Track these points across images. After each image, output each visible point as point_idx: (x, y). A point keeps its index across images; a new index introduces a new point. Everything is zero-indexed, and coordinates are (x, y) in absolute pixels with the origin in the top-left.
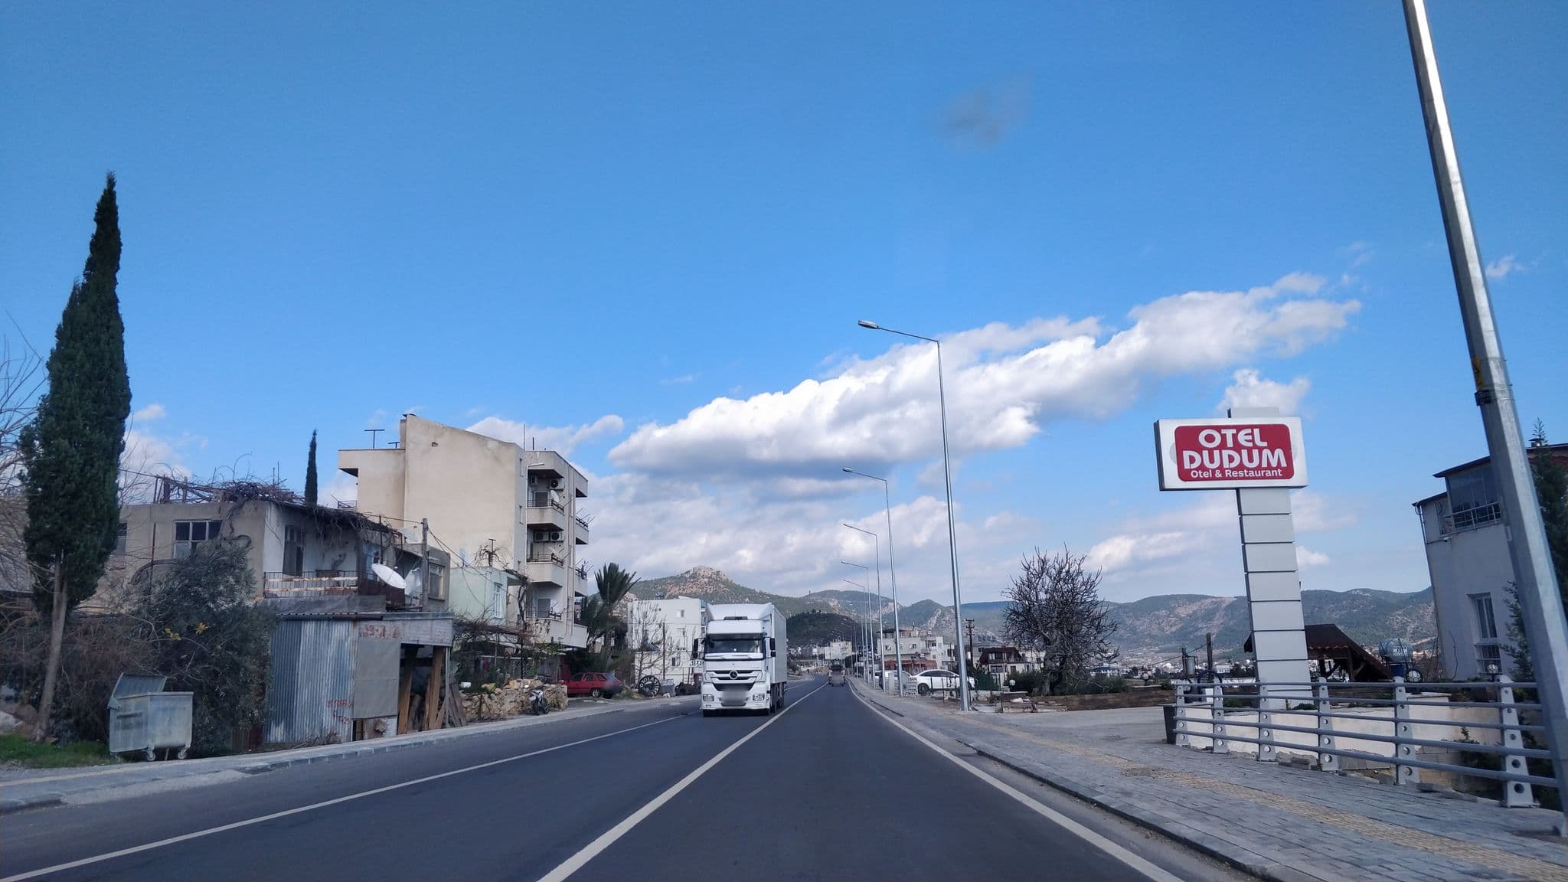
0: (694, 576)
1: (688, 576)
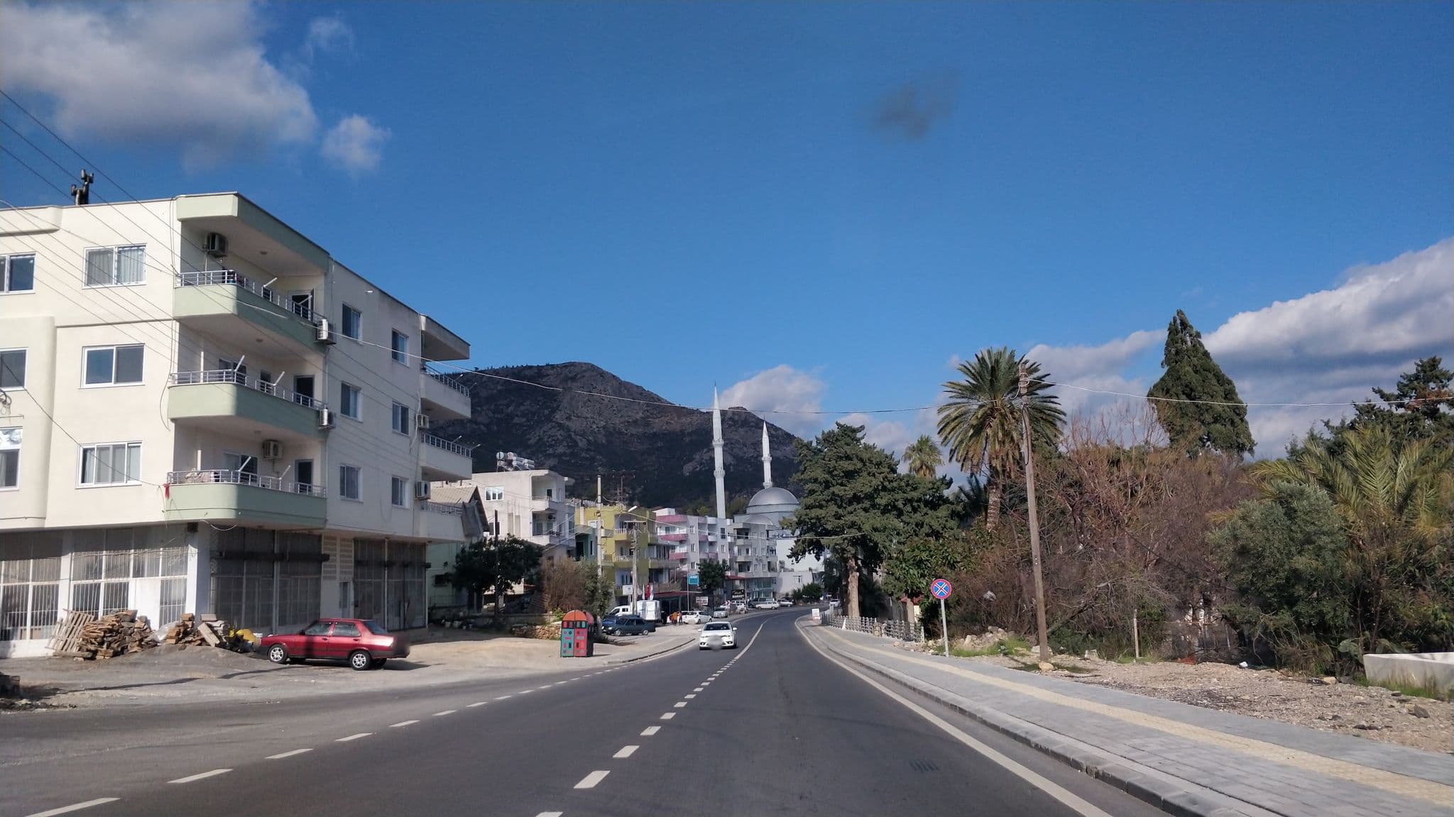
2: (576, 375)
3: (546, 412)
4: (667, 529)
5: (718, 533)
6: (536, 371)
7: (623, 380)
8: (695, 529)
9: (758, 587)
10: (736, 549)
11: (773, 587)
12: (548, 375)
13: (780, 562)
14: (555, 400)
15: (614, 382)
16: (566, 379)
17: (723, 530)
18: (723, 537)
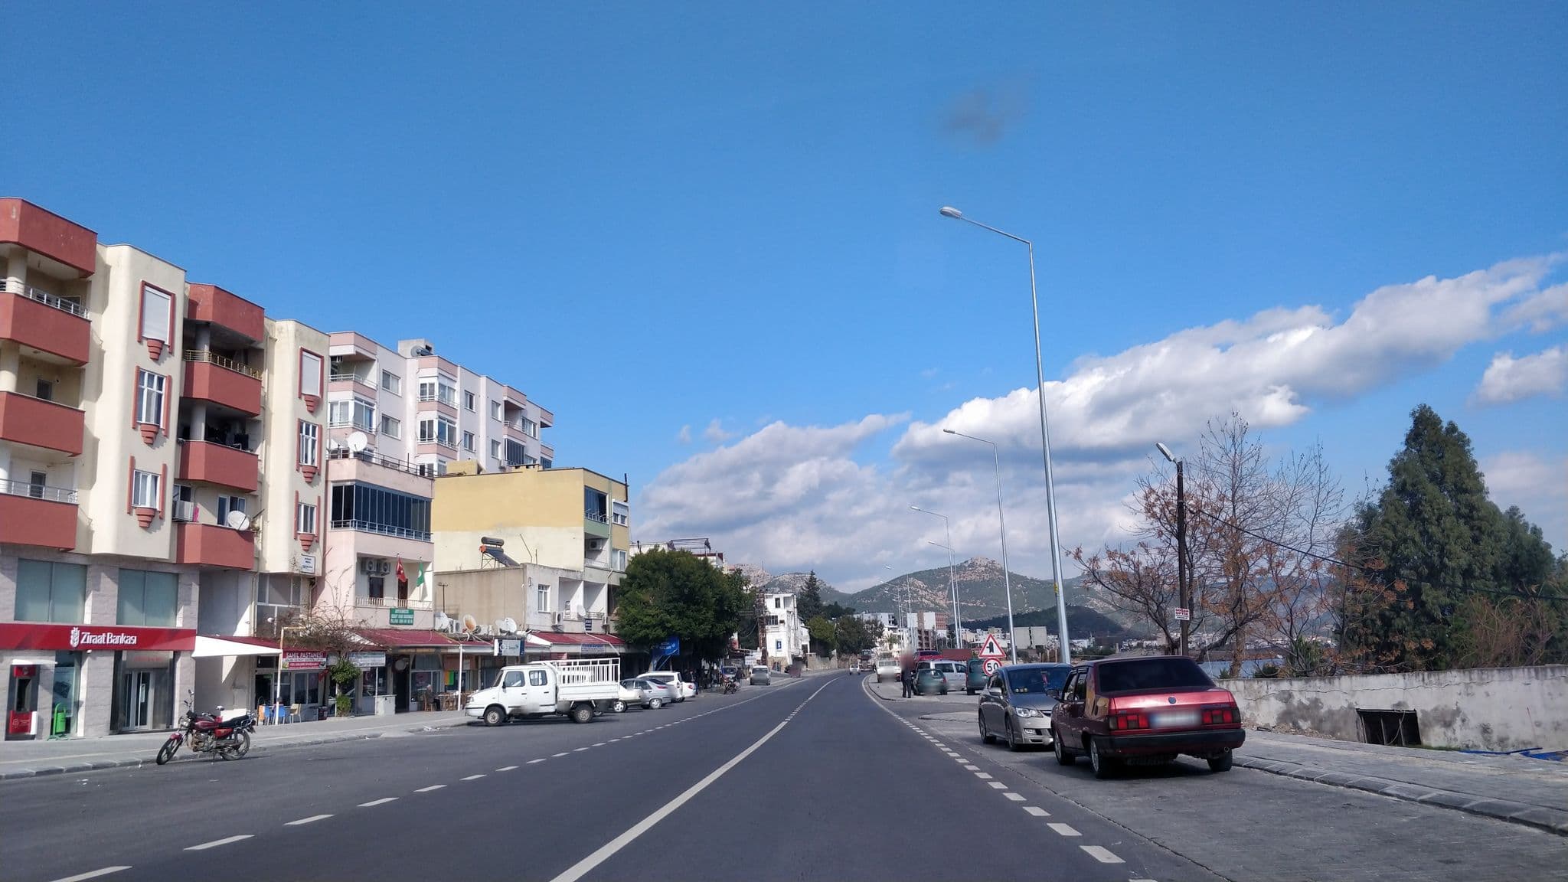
0: (972, 565)
1: (967, 565)
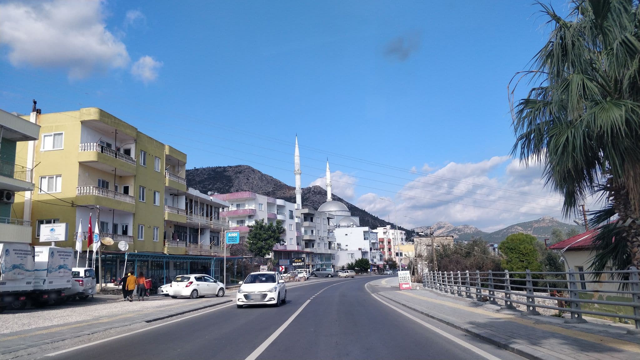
2: (242, 171)
3: (227, 188)
4: (238, 206)
5: (287, 213)
6: (223, 169)
7: (263, 173)
8: (264, 207)
9: (321, 261)
10: (303, 230)
11: (332, 262)
12: (228, 171)
13: (337, 244)
14: (231, 182)
15: (259, 174)
16: (236, 173)
17: (291, 212)
18: (292, 217)
